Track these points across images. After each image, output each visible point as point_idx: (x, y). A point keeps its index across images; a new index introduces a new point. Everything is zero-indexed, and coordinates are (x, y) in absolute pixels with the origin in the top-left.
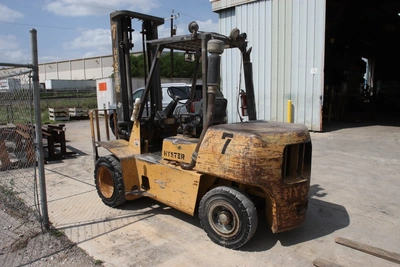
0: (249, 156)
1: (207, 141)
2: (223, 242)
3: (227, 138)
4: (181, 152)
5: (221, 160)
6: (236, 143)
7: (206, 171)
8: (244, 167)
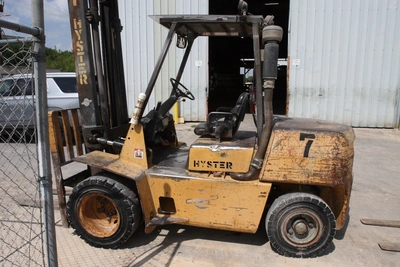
0: (340, 156)
1: (278, 144)
2: (300, 253)
3: (306, 140)
4: (225, 160)
5: (304, 164)
6: (320, 144)
7: (281, 179)
8: (334, 169)
